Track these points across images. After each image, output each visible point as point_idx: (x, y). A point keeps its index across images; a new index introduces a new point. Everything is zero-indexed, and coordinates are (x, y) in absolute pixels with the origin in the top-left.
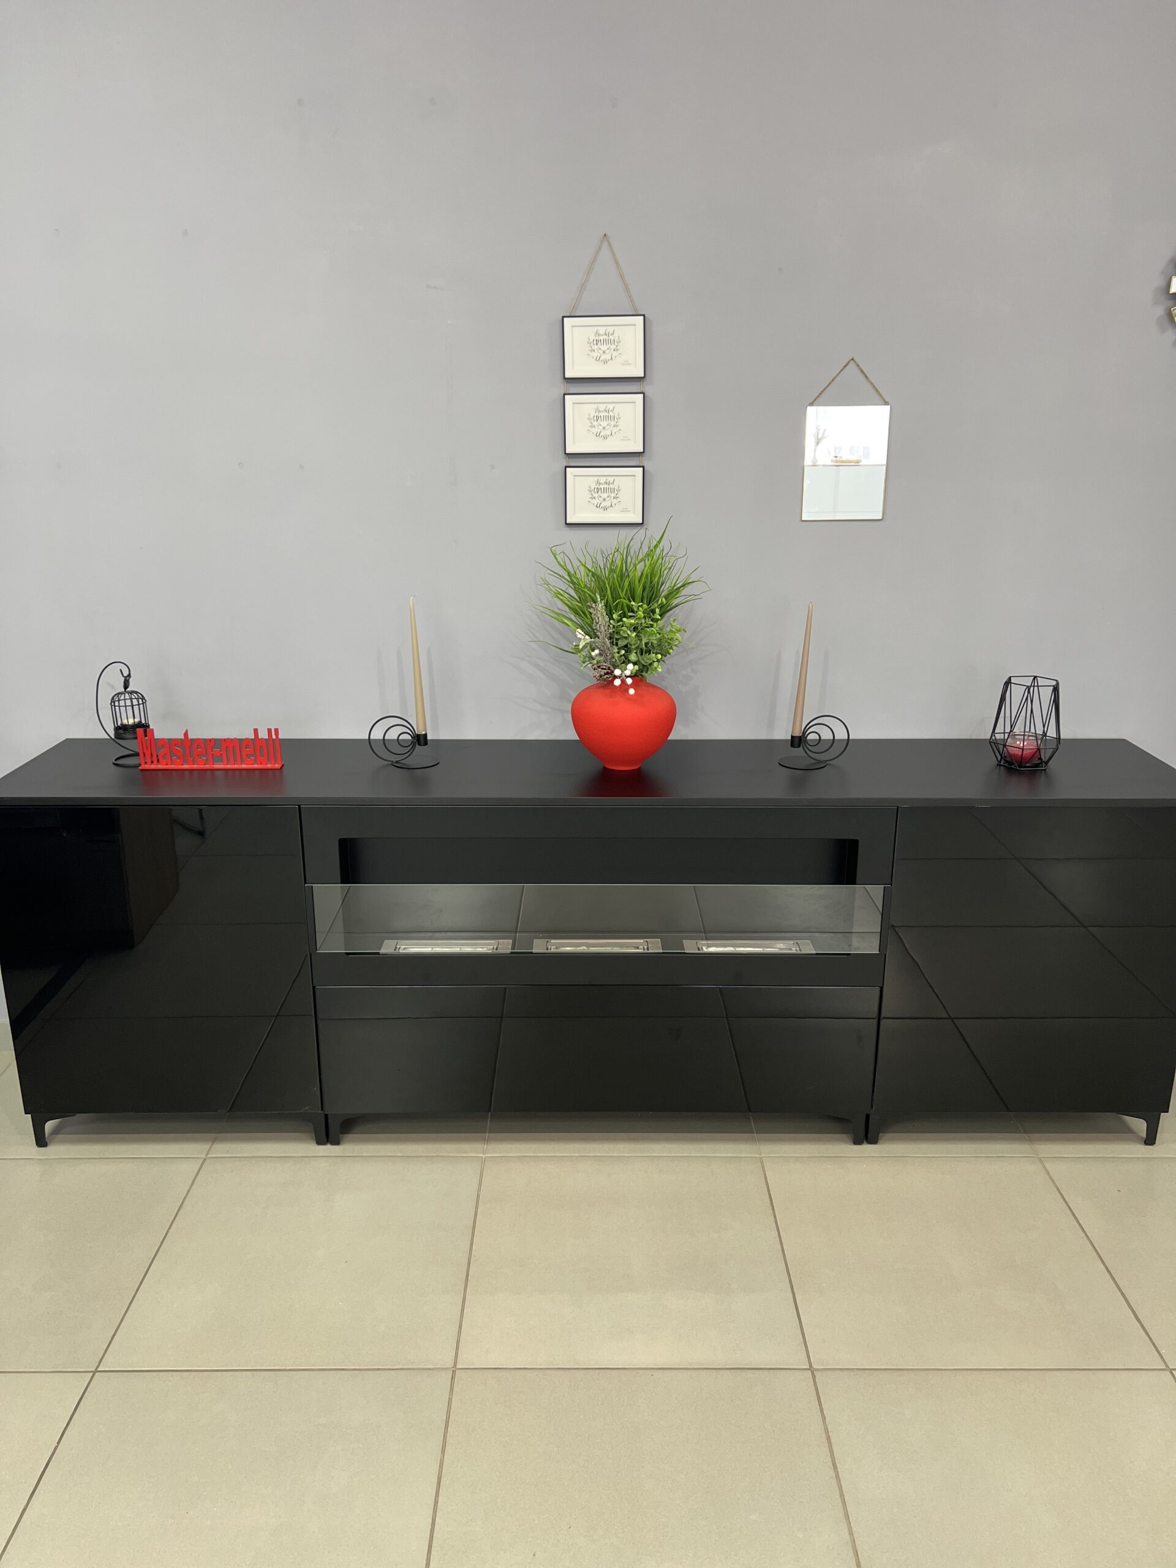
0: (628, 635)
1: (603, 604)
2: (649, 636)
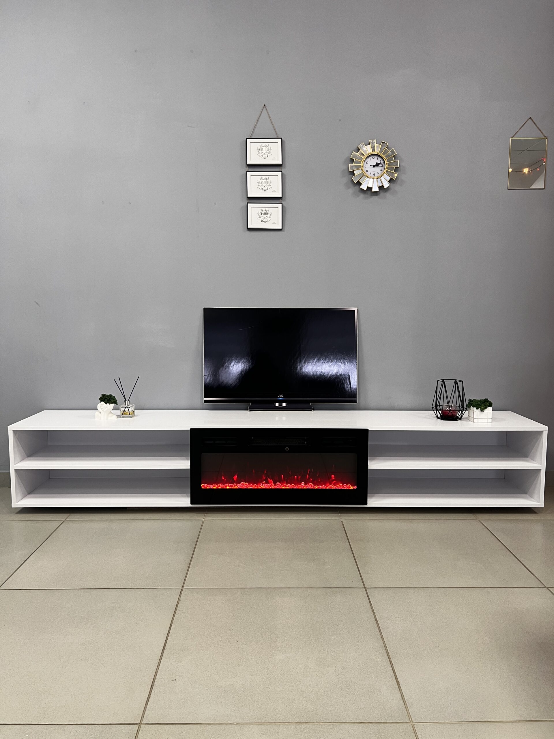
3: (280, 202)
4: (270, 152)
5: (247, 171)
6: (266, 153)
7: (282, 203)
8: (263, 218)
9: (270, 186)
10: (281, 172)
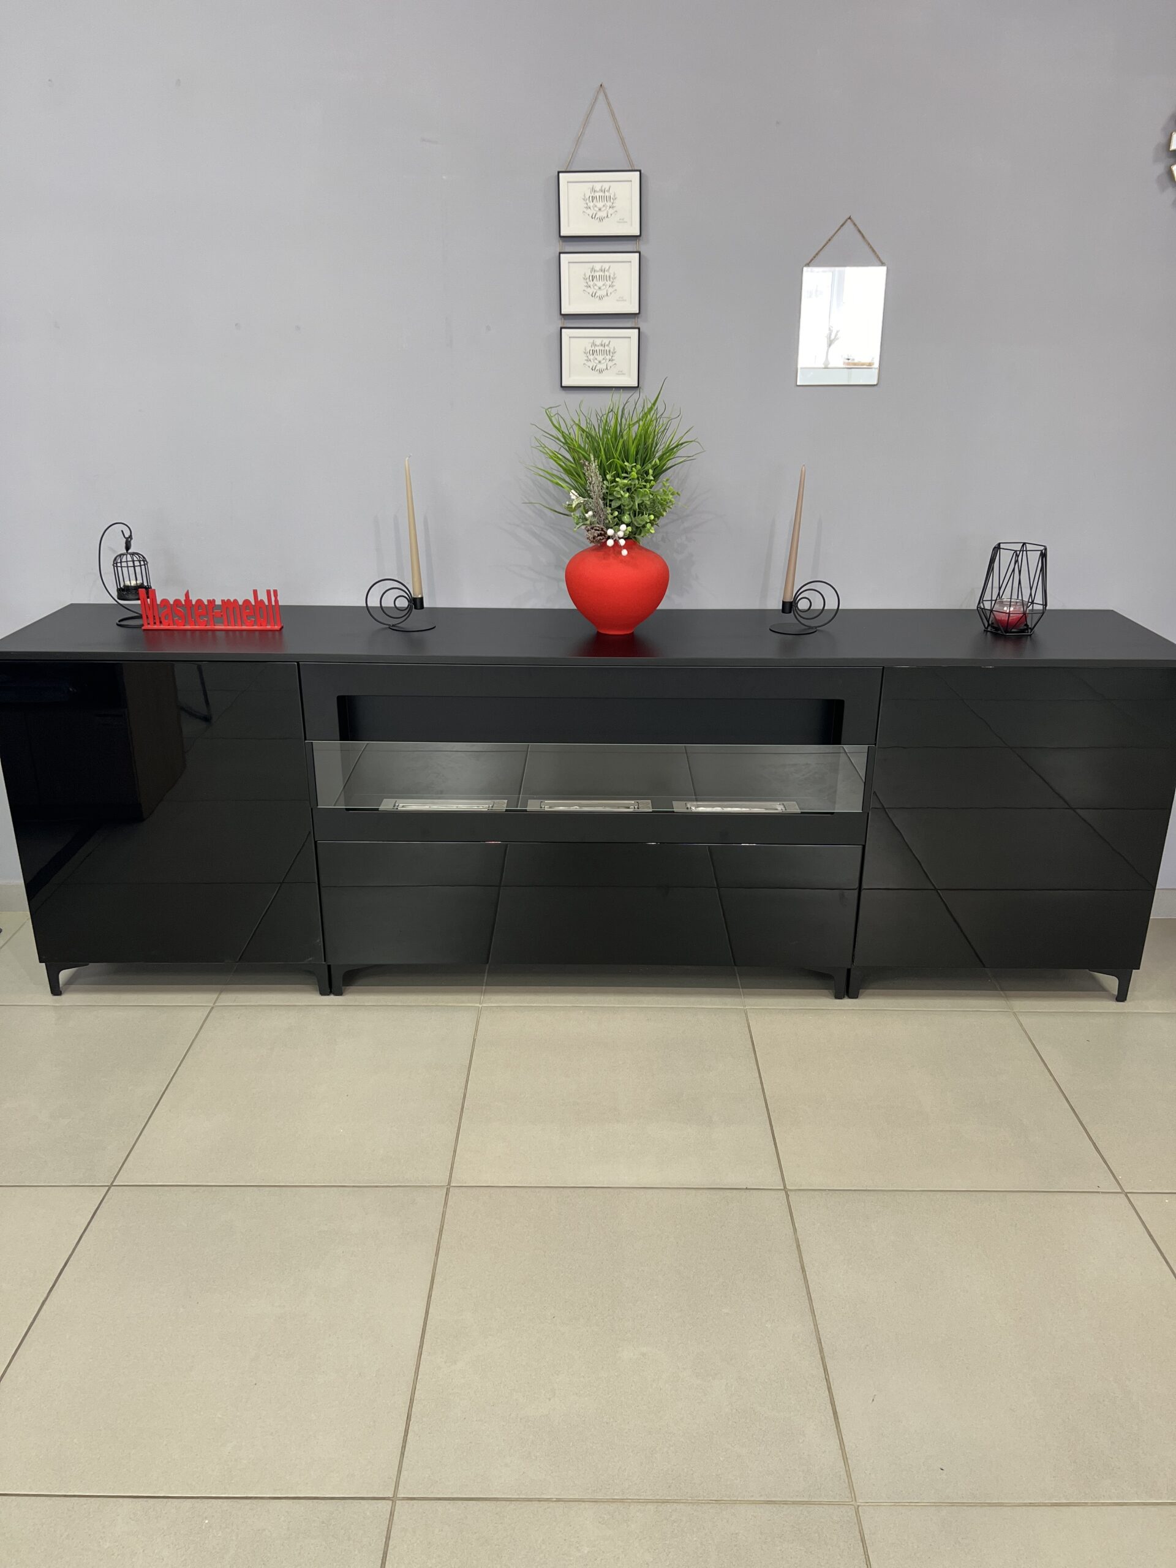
0: (621, 495)
1: (596, 464)
2: (642, 497)
3: (633, 326)
4: (614, 205)
5: (560, 253)
6: (604, 208)
7: (639, 329)
8: (597, 362)
9: (613, 286)
10: (637, 254)
